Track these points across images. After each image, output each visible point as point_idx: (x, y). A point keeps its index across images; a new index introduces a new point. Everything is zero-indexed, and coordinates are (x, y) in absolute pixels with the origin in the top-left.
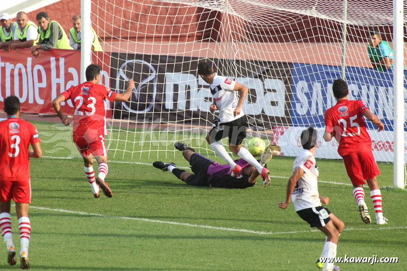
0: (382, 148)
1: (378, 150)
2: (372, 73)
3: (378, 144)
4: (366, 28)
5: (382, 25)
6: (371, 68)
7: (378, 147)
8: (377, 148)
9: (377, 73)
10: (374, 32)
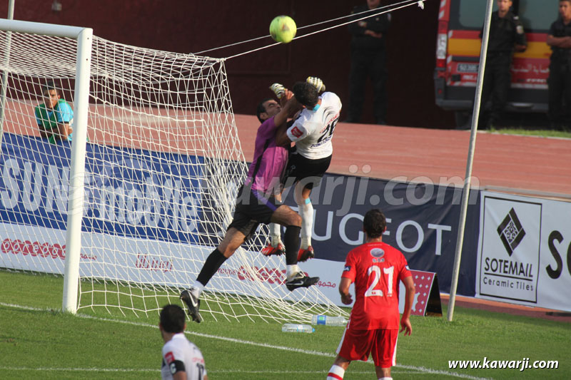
0: (48, 254)
1: (43, 256)
2: (40, 145)
3: (42, 247)
4: (36, 80)
5: (59, 77)
6: (38, 138)
7: (43, 251)
8: (41, 253)
9: (47, 146)
10: (47, 86)
